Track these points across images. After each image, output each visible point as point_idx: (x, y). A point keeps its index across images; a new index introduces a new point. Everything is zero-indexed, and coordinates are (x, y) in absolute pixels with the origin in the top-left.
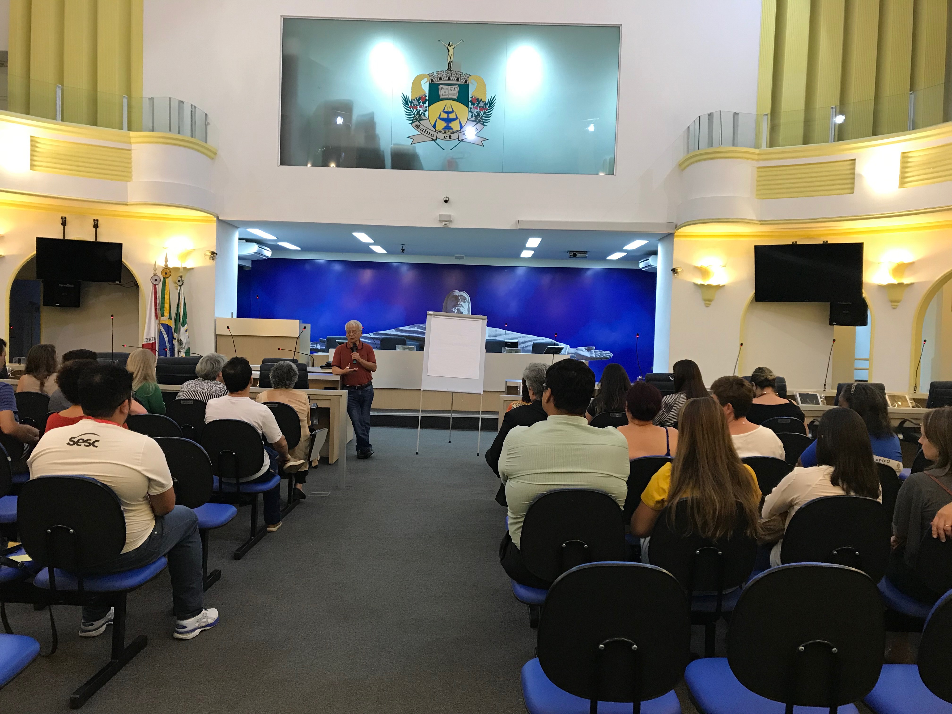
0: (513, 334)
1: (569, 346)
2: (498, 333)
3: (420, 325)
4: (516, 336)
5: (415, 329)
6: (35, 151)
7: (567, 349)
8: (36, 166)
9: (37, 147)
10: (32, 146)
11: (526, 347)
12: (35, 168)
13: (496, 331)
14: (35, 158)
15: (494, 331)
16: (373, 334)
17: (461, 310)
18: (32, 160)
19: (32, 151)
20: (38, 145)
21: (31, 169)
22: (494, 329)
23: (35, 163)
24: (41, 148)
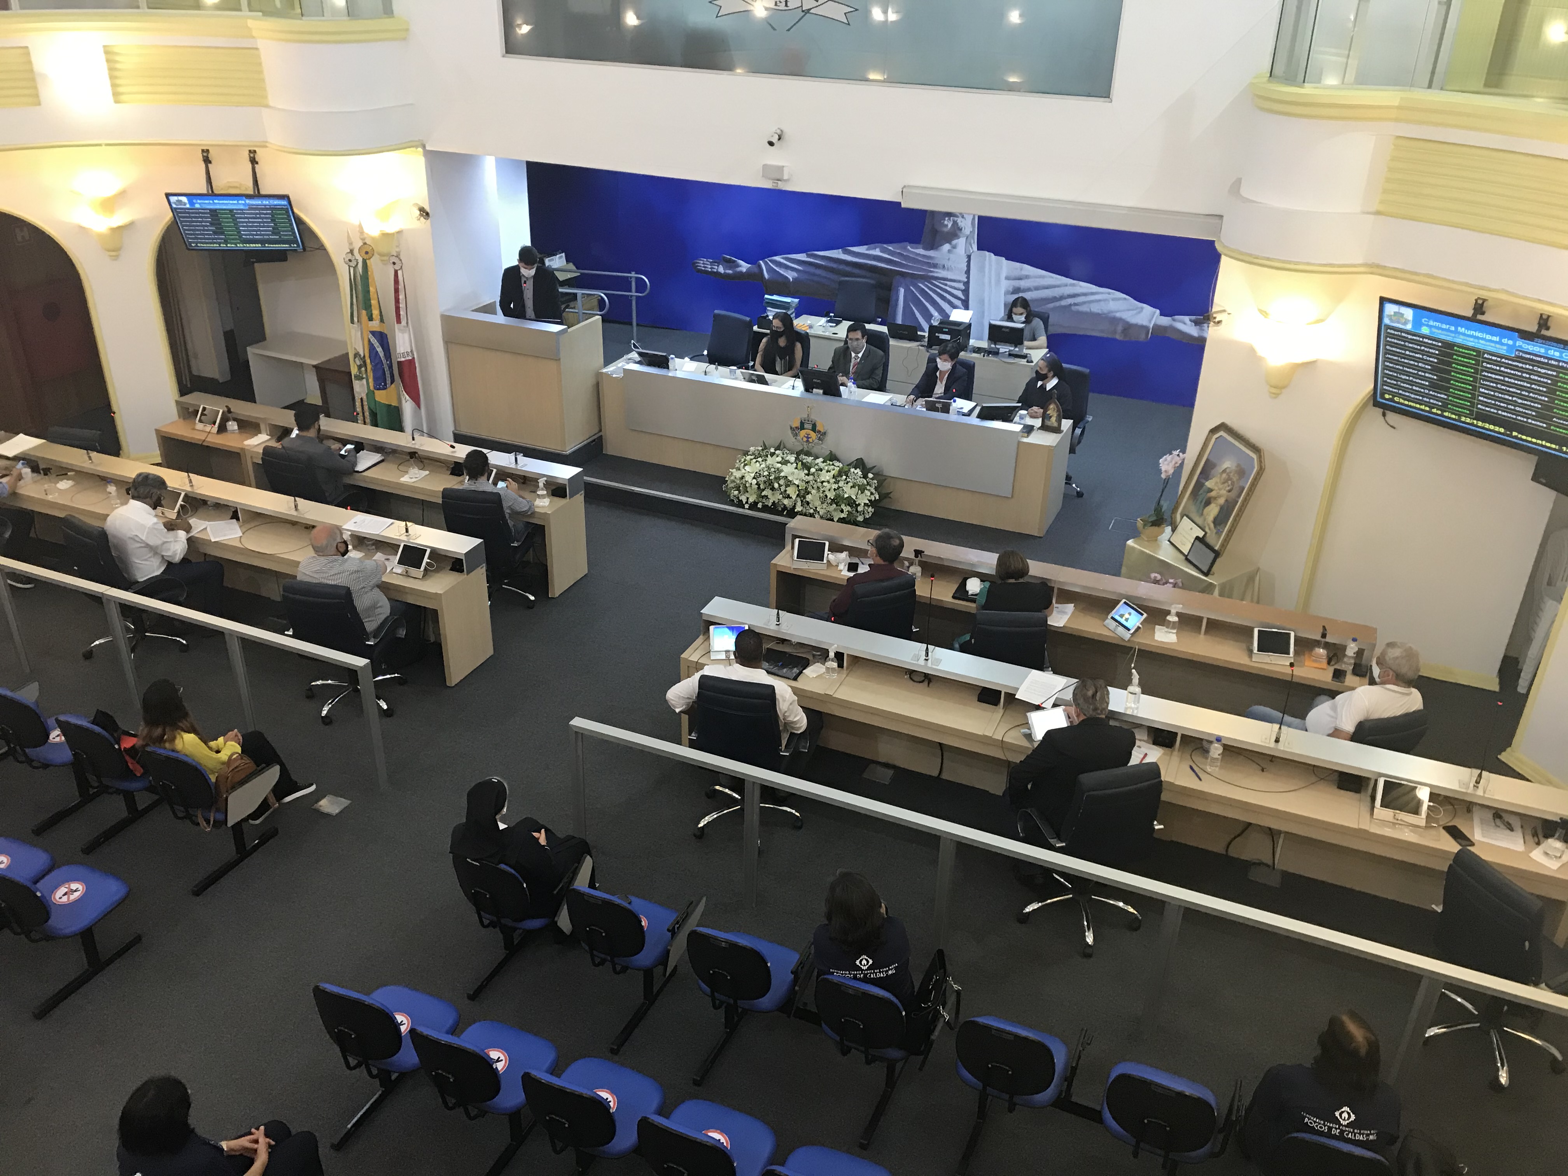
0: (1052, 278)
1: (1158, 311)
2: (1024, 273)
3: (885, 246)
4: (1058, 283)
5: (877, 252)
6: (116, 69)
7: (1155, 316)
8: (122, 94)
9: (116, 62)
10: (108, 61)
11: (1075, 304)
12: (123, 98)
13: (1021, 269)
14: (118, 82)
15: (1017, 269)
16: (807, 255)
17: (959, 224)
18: (114, 86)
19: (111, 70)
20: (117, 58)
21: (117, 102)
22: (1018, 265)
23: (121, 90)
24: (126, 62)
